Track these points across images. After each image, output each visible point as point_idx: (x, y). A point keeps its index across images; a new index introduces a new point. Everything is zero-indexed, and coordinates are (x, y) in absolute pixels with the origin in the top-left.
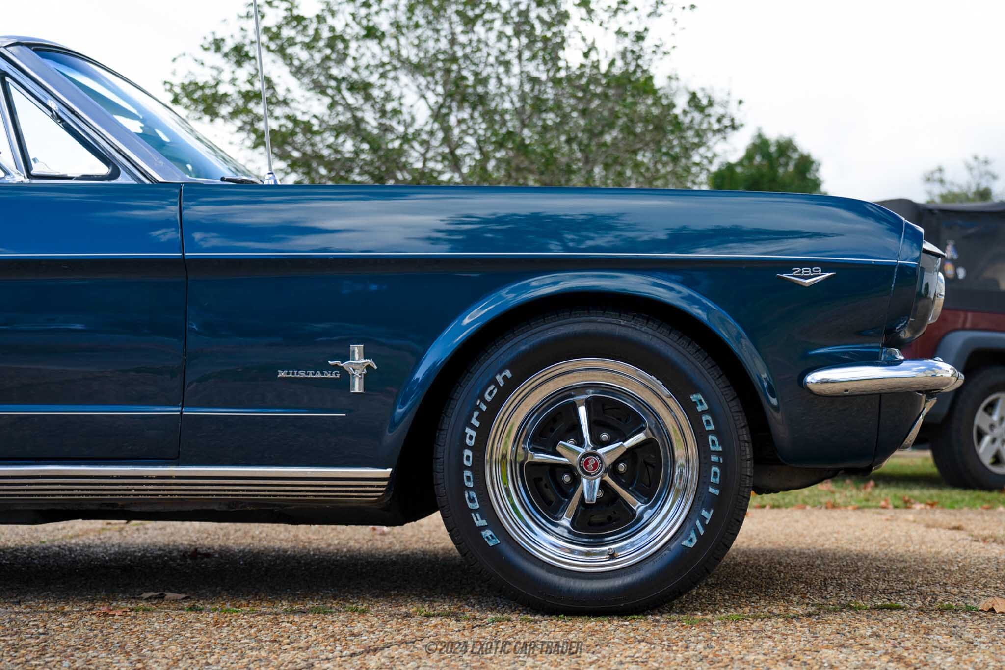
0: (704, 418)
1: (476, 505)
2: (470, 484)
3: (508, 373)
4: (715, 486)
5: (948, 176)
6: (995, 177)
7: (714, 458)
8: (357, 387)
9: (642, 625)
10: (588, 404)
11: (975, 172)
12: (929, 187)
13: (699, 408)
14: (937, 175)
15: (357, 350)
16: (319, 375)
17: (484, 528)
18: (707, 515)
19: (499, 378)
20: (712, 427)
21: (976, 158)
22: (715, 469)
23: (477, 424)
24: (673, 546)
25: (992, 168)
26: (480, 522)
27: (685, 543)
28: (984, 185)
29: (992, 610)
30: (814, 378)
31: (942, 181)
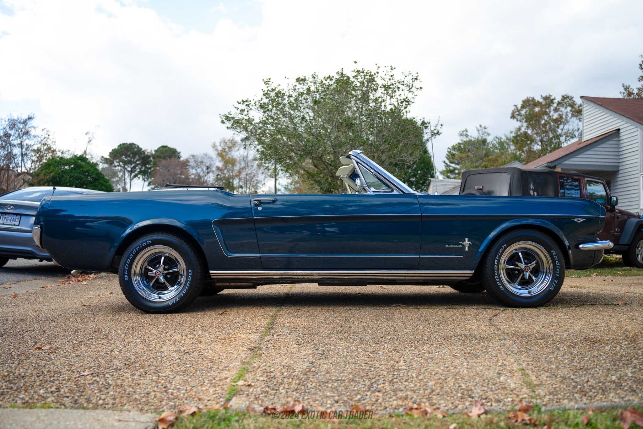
0: (555, 257)
1: (498, 280)
2: (496, 274)
3: (505, 245)
4: (558, 274)
5: (469, 133)
6: (489, 135)
7: (557, 267)
8: (466, 249)
9: (542, 310)
10: (522, 252)
11: (480, 132)
12: (461, 137)
13: (554, 254)
14: (465, 133)
15: (467, 239)
16: (456, 246)
17: (500, 286)
18: (556, 281)
19: (503, 247)
20: (557, 259)
21: (481, 126)
22: (558, 270)
23: (498, 259)
24: (547, 289)
25: (487, 130)
26: (499, 284)
27: (551, 289)
28: (484, 137)
29: (618, 304)
30: (581, 246)
31: (467, 136)
